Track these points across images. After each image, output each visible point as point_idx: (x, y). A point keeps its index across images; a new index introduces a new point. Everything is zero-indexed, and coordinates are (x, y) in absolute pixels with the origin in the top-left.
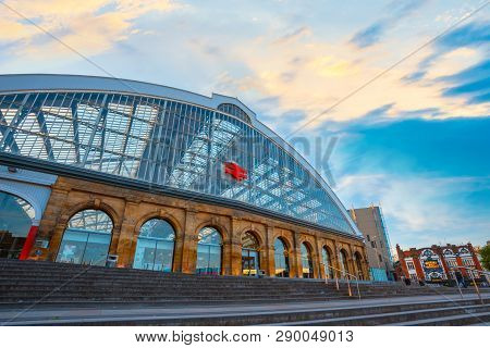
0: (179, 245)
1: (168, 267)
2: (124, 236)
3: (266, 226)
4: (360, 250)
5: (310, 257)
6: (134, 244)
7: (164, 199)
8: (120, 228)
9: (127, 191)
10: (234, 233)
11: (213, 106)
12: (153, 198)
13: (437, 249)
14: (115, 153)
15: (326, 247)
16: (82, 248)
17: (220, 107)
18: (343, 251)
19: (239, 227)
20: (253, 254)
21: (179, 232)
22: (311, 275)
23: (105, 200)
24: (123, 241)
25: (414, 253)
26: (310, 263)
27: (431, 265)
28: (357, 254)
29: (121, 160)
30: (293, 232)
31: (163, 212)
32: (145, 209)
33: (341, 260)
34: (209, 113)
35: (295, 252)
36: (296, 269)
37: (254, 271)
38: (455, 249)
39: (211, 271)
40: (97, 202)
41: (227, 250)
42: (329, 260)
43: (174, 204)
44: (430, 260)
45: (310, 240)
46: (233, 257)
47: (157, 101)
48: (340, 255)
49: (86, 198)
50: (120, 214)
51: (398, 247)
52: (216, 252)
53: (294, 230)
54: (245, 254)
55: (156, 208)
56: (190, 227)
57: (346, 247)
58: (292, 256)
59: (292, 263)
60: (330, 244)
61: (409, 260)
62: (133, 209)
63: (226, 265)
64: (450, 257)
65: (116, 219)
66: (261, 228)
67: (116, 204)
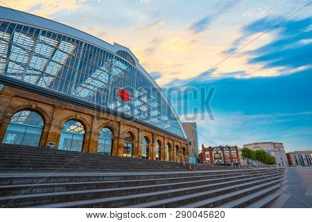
0: (88, 138)
1: (80, 150)
2: (53, 130)
3: (139, 130)
4: (185, 146)
5: (160, 149)
6: (59, 136)
7: (79, 108)
8: (50, 125)
9: (56, 100)
10: (121, 133)
11: (114, 51)
12: (73, 107)
13: (221, 148)
14: (35, 70)
15: (168, 144)
16: (22, 136)
17: (118, 52)
18: (177, 146)
19: (124, 129)
20: (130, 145)
21: (88, 130)
22: (160, 158)
23: (40, 105)
24: (52, 133)
25: (210, 149)
26: (160, 152)
27: (217, 156)
28: (184, 149)
29: (41, 76)
30: (153, 134)
31: (78, 116)
32: (67, 114)
33: (175, 151)
34: (111, 56)
35: (153, 145)
36: (152, 155)
37: (130, 155)
38: (229, 148)
39: (106, 154)
40: (34, 106)
41: (116, 142)
42: (169, 151)
43: (86, 112)
44: (217, 153)
45: (161, 139)
46: (119, 146)
47: (78, 42)
48: (175, 149)
49: (26, 103)
50: (50, 115)
51: (203, 146)
52: (109, 143)
53: (154, 133)
54: (125, 145)
55: (74, 114)
56: (95, 127)
57: (179, 144)
58: (151, 148)
59: (150, 151)
60: (171, 142)
61: (207, 153)
62: (59, 113)
63: (115, 151)
64: (227, 152)
65: (47, 119)
66: (136, 130)
67: (48, 109)
